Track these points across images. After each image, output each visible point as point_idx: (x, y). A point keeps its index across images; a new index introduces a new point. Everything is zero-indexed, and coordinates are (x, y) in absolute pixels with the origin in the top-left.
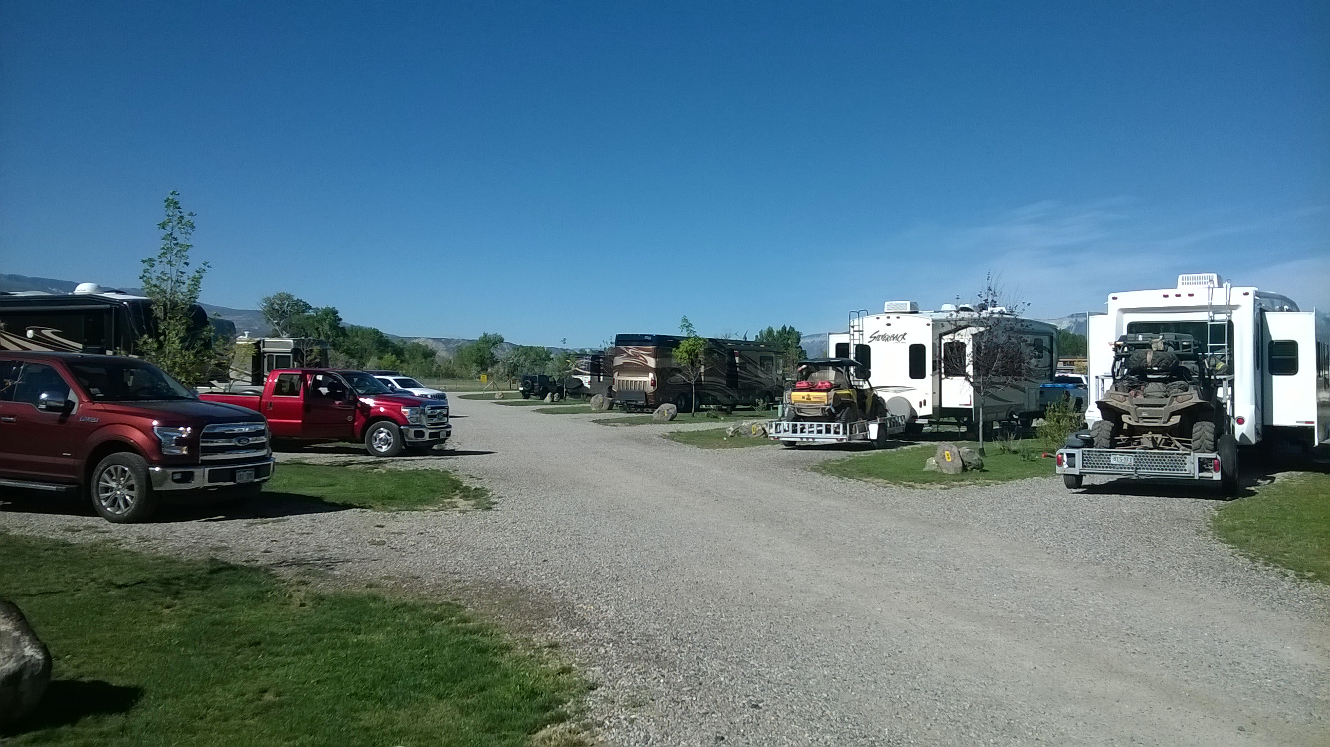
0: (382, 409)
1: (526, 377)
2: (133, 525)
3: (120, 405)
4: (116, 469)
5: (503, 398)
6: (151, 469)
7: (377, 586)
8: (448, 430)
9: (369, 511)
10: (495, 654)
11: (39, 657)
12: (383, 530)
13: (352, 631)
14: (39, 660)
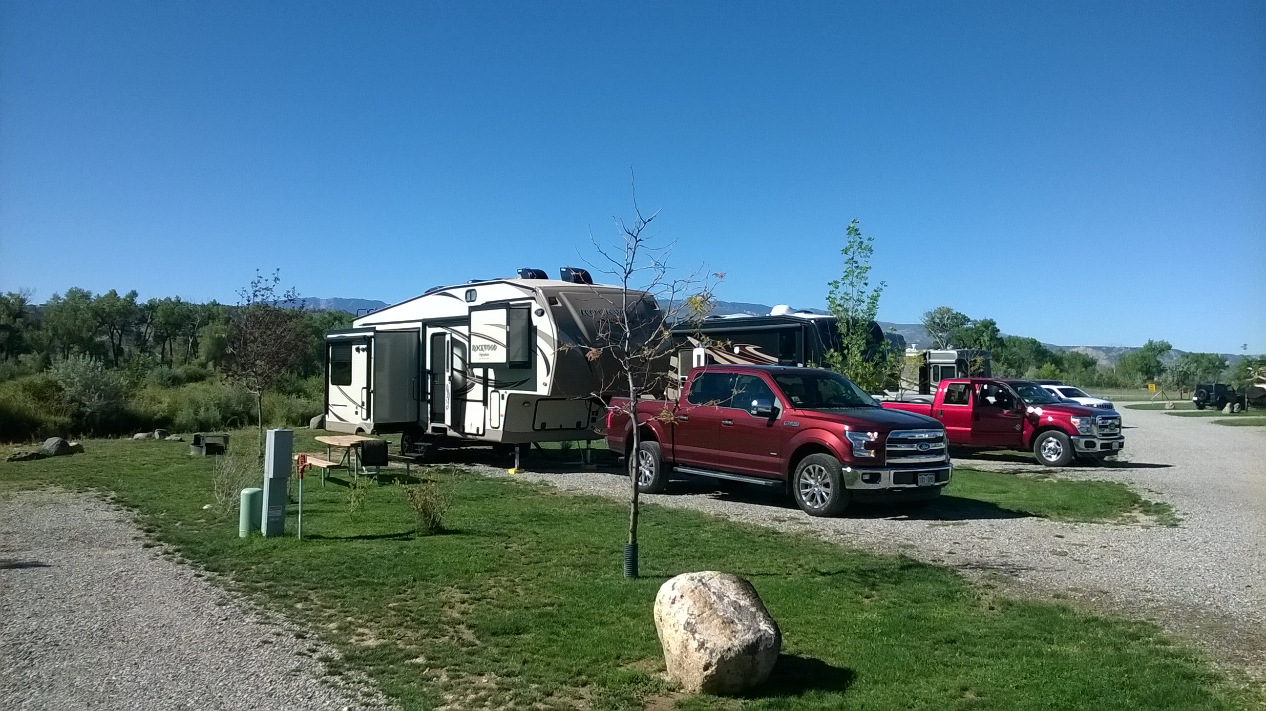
0: (1050, 419)
1: (1200, 387)
2: (829, 519)
3: (817, 411)
4: (814, 468)
5: (1174, 408)
6: (843, 469)
7: (1065, 597)
8: (1121, 441)
9: (1046, 520)
10: (1203, 683)
11: (771, 632)
12: (1064, 540)
13: (1045, 640)
14: (771, 635)
